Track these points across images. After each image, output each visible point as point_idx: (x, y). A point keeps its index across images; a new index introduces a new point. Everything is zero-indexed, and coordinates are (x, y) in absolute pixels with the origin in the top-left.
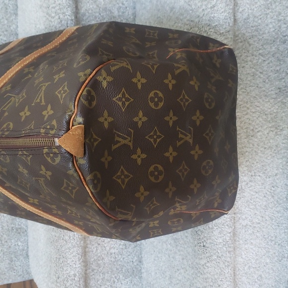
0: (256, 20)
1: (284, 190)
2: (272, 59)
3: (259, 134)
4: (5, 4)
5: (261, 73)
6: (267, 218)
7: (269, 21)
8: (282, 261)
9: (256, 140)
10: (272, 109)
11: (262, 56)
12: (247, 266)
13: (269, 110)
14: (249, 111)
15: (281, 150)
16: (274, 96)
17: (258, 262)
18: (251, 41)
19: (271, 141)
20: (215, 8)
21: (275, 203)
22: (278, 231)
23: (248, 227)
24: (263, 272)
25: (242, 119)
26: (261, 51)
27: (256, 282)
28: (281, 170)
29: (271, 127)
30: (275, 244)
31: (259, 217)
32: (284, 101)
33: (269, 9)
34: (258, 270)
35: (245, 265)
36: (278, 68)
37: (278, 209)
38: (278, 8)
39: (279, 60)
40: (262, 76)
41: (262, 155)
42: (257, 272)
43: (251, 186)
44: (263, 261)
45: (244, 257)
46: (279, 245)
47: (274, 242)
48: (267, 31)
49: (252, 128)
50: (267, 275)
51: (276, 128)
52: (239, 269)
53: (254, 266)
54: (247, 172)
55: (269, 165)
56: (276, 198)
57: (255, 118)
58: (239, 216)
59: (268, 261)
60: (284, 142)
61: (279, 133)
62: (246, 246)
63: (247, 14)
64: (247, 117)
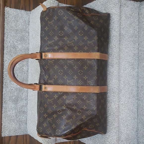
0: (127, 28)
1: (136, 92)
2: (132, 43)
3: (127, 70)
5: (128, 48)
6: (130, 102)
7: (131, 29)
8: (135, 120)
9: (126, 72)
10: (132, 61)
11: (128, 41)
12: (123, 120)
13: (131, 61)
14: (124, 61)
15: (135, 76)
16: (133, 56)
18: (125, 36)
19: (131, 73)
20: (114, 23)
21: (133, 96)
22: (133, 108)
23: (123, 104)
24: (128, 123)
25: (122, 64)
26: (128, 40)
27: (126, 127)
28: (135, 84)
30: (133, 112)
31: (127, 101)
32: (136, 58)
33: (131, 25)
34: (126, 122)
35: (122, 119)
36: (134, 46)
37: (134, 99)
38: (134, 25)
39: (134, 43)
40: (128, 49)
41: (128, 78)
42: (126, 123)
43: (124, 89)
45: (121, 116)
46: (134, 113)
47: (132, 112)
48: (130, 33)
49: (125, 67)
50: (130, 125)
51: (133, 68)
53: (125, 120)
54: (123, 83)
55: (130, 82)
56: (133, 94)
57: (126, 64)
58: (120, 100)
59: (130, 119)
60: (136, 73)
61: (134, 70)
62: (122, 112)
63: (124, 26)
64: (123, 63)
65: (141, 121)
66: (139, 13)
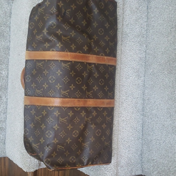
0: (132, 25)
1: (141, 106)
2: (138, 44)
3: (131, 77)
4: (5, 11)
5: (133, 50)
6: (133, 118)
7: (137, 27)
8: (139, 140)
9: (129, 80)
10: (137, 67)
11: (133, 42)
12: (123, 140)
13: (136, 67)
14: (127, 66)
15: (140, 86)
16: (138, 61)
17: (128, 139)
18: (129, 35)
19: (136, 82)
21: (137, 111)
22: (137, 125)
23: (124, 121)
24: (130, 144)
25: (124, 70)
26: (133, 40)
27: (127, 149)
28: (140, 96)
29: (136, 75)
30: (136, 131)
31: (129, 117)
32: (142, 64)
33: (137, 21)
34: (128, 143)
36: (140, 49)
37: (138, 114)
38: (141, 21)
39: (141, 45)
40: (133, 51)
41: (132, 88)
42: (127, 144)
43: (126, 102)
44: (130, 139)
45: (122, 135)
46: (138, 132)
47: (135, 130)
48: (136, 31)
49: (128, 74)
50: (132, 146)
51: (138, 76)
52: (119, 141)
53: (126, 141)
54: (125, 95)
55: (135, 93)
56: (137, 109)
57: (129, 70)
58: (121, 115)
59: (133, 139)
60: (142, 83)
61: (139, 78)
62: (123, 130)
63: (128, 22)
64: (126, 69)
65: (146, 142)
66: (148, 6)
